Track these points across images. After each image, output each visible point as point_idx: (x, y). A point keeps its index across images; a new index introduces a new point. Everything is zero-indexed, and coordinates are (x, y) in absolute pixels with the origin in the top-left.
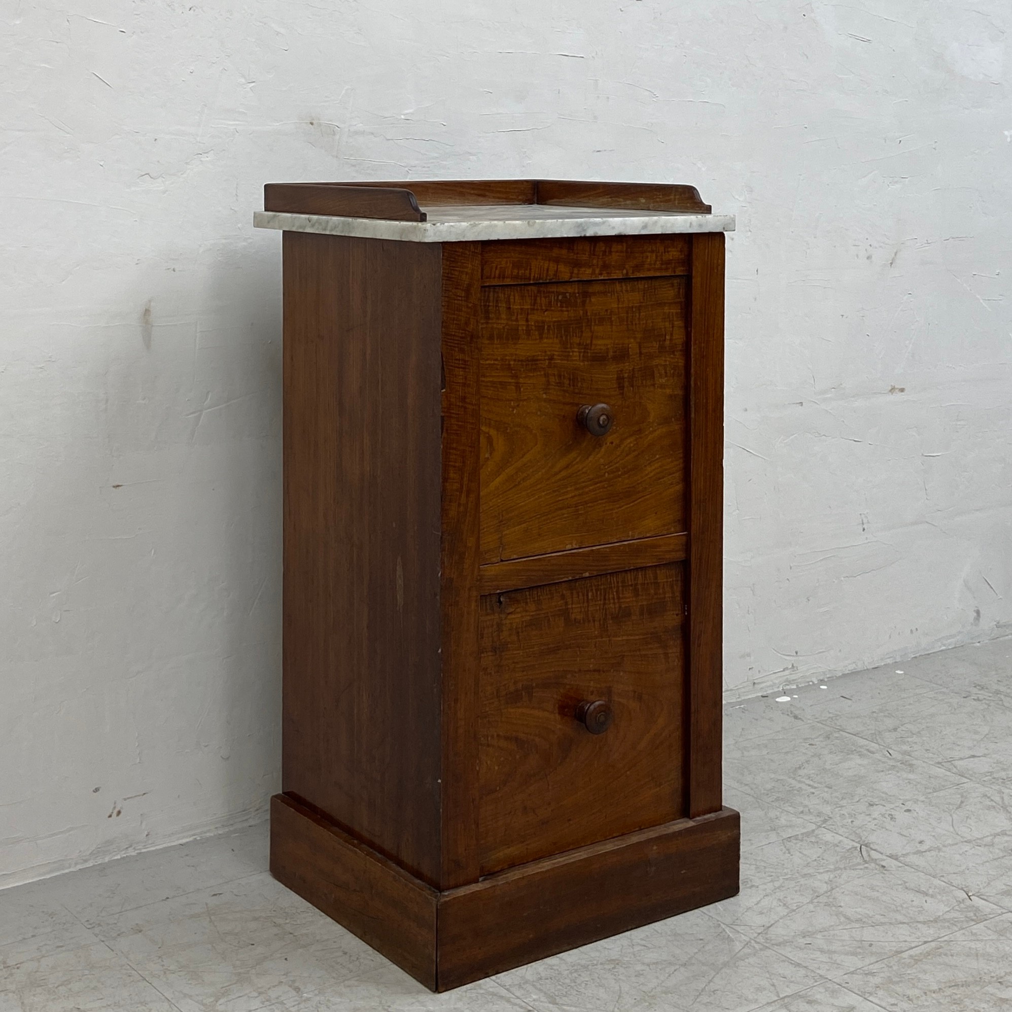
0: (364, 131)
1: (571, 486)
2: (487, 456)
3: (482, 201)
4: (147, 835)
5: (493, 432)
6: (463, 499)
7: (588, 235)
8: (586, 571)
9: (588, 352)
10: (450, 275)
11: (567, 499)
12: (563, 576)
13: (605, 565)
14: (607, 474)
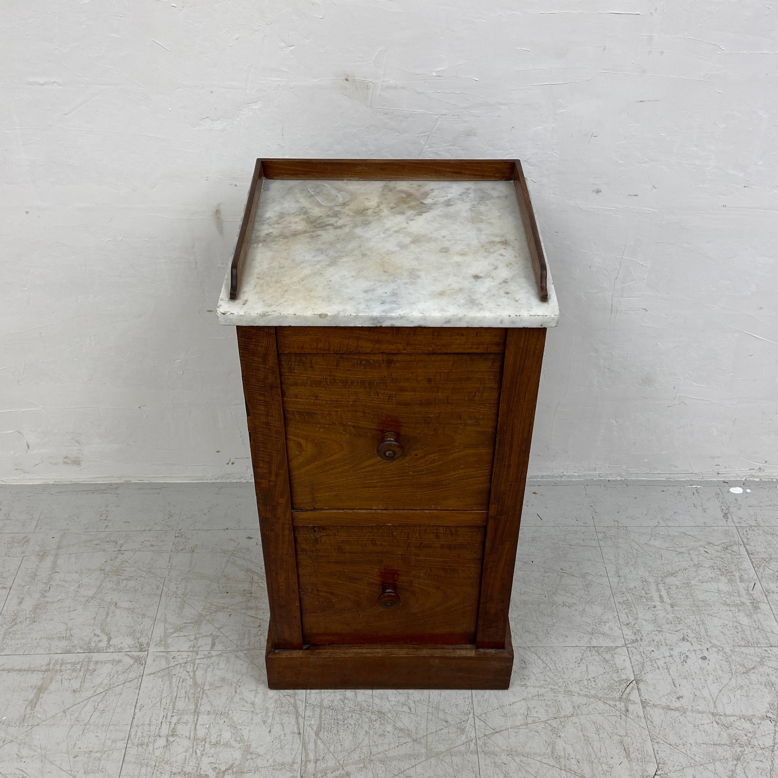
0: (396, 86)
2: (297, 453)
3: (457, 177)
5: (303, 442)
10: (246, 347)
12: (368, 523)
13: (407, 521)
14: (411, 473)
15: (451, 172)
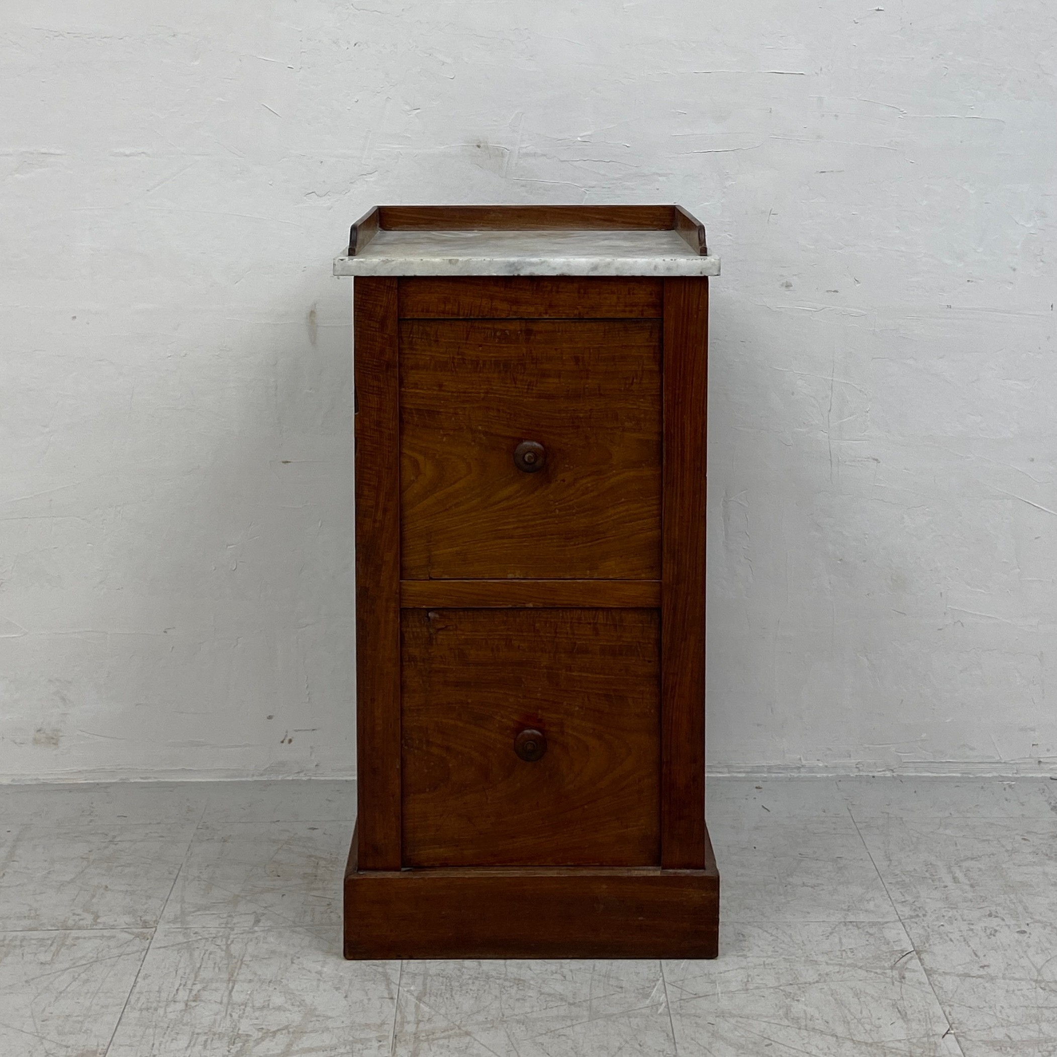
0: (536, 153)
1: (513, 517)
2: (412, 478)
3: (608, 226)
4: (316, 766)
5: (420, 458)
6: (379, 516)
7: (522, 275)
8: (530, 602)
9: (532, 389)
10: (362, 307)
11: (508, 529)
12: (501, 603)
13: (553, 599)
14: (557, 511)
15: (601, 219)
